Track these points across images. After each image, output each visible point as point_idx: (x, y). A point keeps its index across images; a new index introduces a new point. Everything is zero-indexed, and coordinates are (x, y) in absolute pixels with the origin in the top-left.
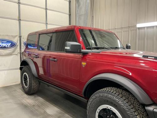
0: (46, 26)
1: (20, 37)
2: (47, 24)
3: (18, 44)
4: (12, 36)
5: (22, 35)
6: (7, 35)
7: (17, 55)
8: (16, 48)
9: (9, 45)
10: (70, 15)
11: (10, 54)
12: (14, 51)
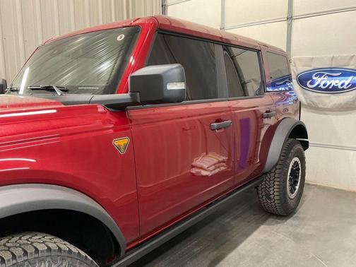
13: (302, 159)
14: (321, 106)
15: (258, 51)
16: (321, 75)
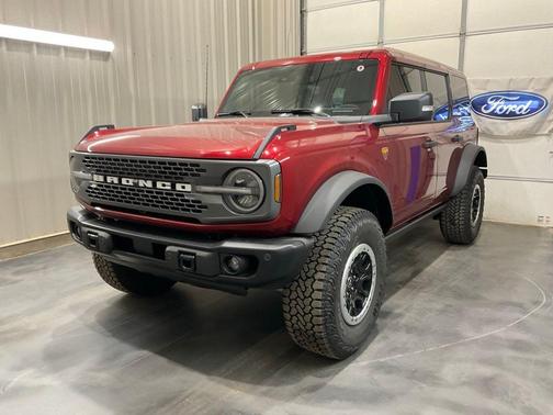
13: (482, 187)
14: (496, 133)
15: (446, 75)
16: (497, 99)
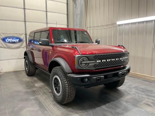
0: (47, 25)
1: (26, 34)
2: (47, 23)
3: (25, 39)
4: (19, 34)
5: (27, 33)
6: (16, 33)
7: (24, 48)
8: (23, 43)
9: (18, 41)
10: (68, 15)
11: (18, 48)
12: (21, 45)
